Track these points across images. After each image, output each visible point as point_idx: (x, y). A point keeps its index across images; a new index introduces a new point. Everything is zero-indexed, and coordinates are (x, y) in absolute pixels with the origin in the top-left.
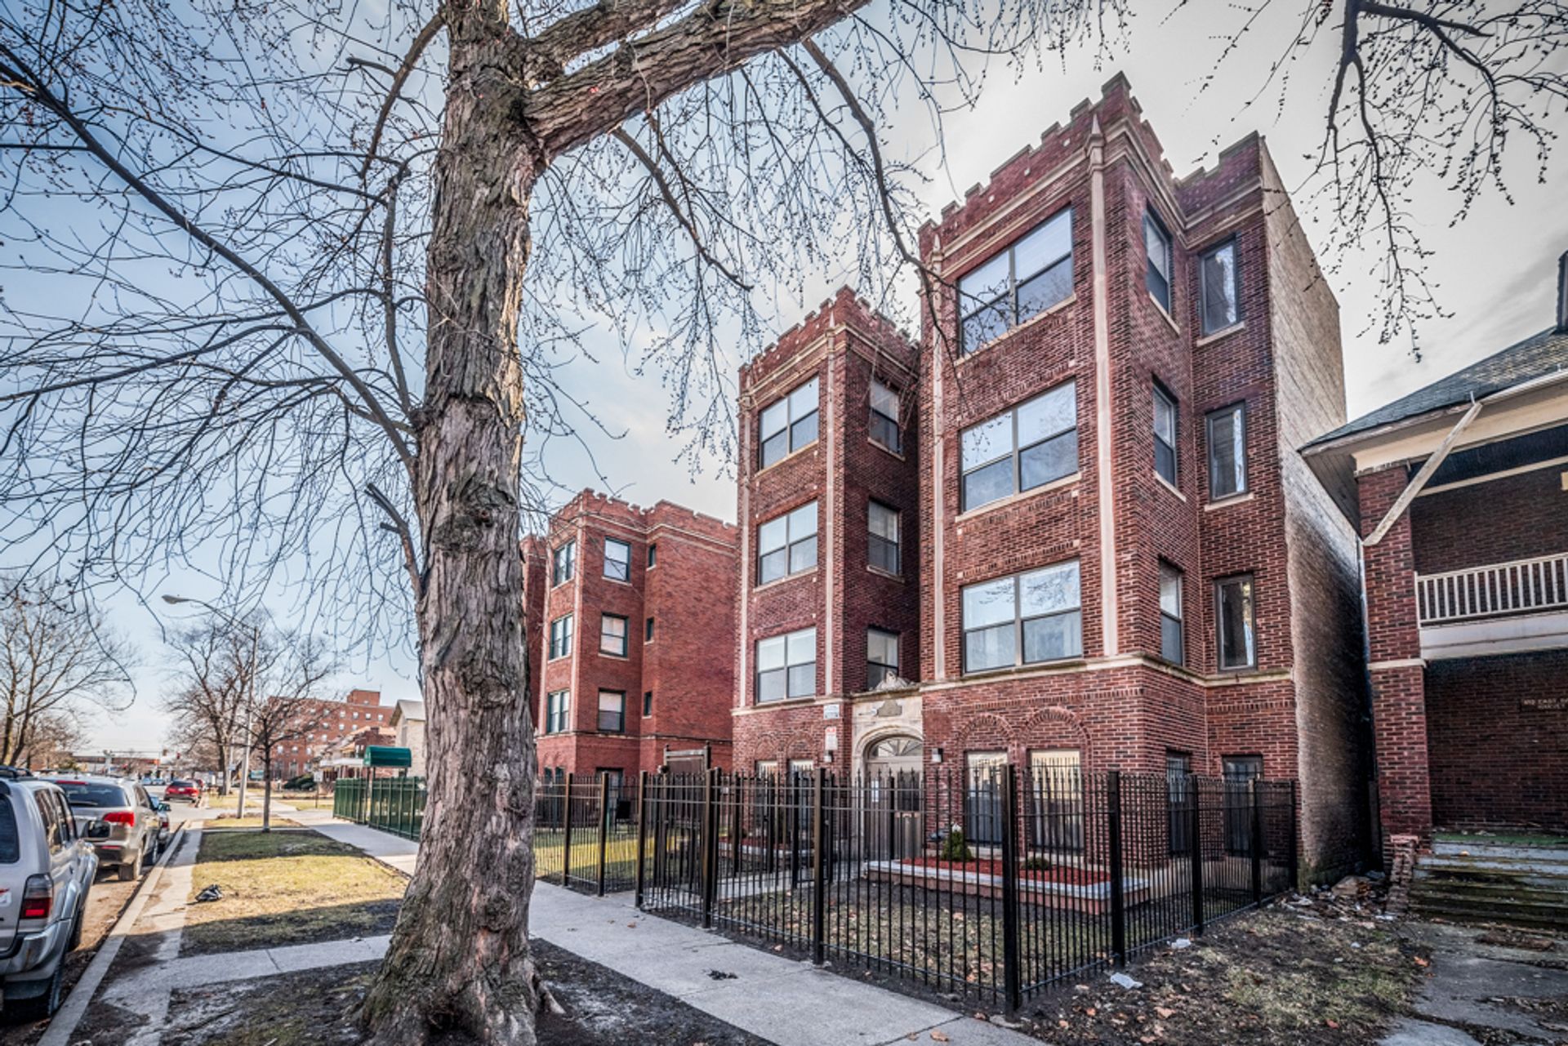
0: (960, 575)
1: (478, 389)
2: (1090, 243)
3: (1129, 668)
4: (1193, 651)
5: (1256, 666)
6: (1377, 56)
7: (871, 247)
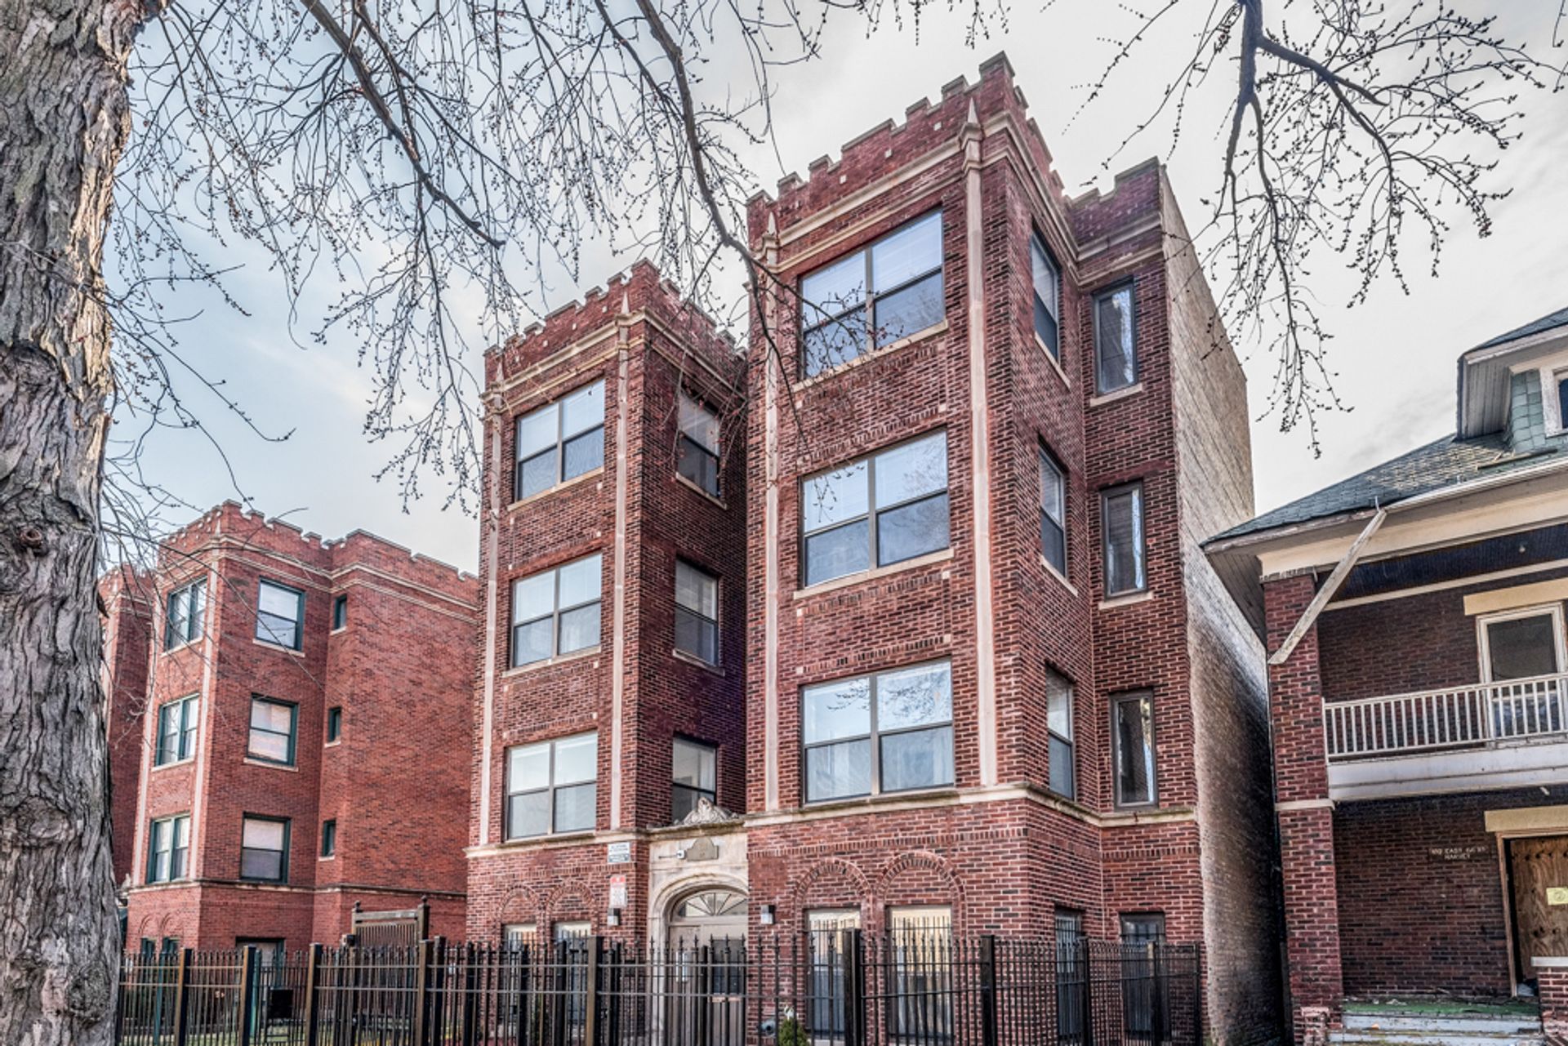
0: (800, 671)
2: (964, 258)
3: (1011, 801)
4: (1086, 785)
5: (1157, 805)
6: (1276, 101)
7: (679, 217)
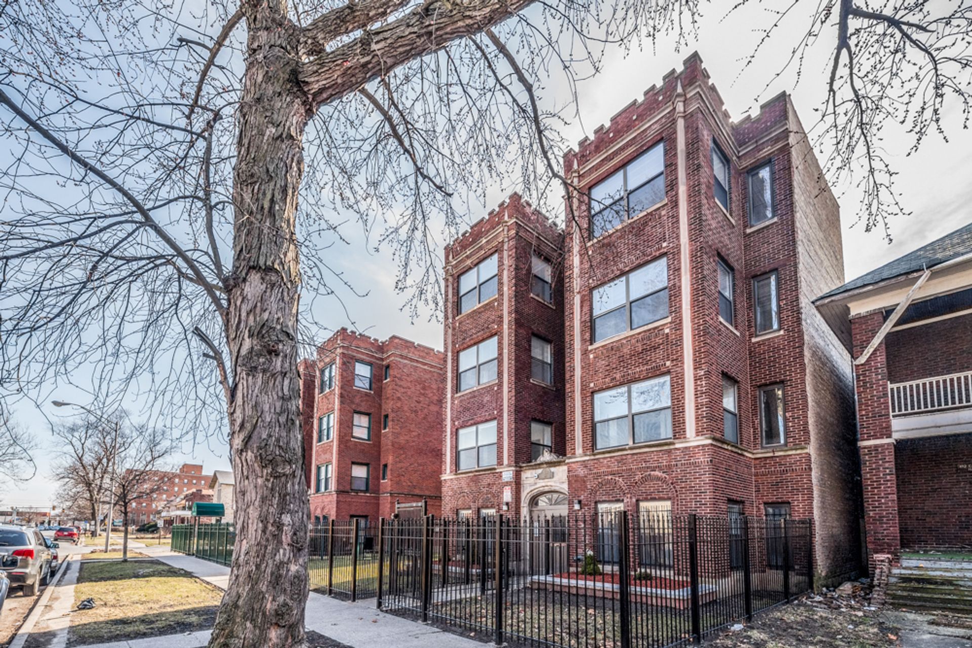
0: (592, 385)
1: (269, 263)
2: (676, 164)
3: (703, 446)
4: (745, 435)
5: (786, 444)
6: (861, 44)
7: (531, 168)
